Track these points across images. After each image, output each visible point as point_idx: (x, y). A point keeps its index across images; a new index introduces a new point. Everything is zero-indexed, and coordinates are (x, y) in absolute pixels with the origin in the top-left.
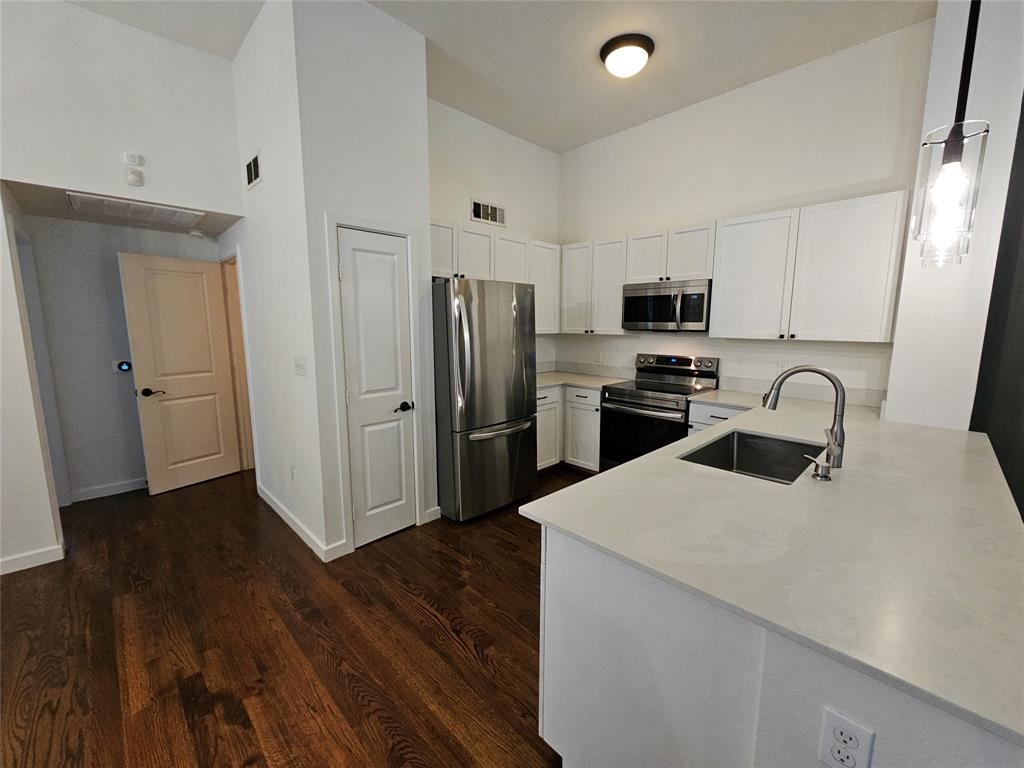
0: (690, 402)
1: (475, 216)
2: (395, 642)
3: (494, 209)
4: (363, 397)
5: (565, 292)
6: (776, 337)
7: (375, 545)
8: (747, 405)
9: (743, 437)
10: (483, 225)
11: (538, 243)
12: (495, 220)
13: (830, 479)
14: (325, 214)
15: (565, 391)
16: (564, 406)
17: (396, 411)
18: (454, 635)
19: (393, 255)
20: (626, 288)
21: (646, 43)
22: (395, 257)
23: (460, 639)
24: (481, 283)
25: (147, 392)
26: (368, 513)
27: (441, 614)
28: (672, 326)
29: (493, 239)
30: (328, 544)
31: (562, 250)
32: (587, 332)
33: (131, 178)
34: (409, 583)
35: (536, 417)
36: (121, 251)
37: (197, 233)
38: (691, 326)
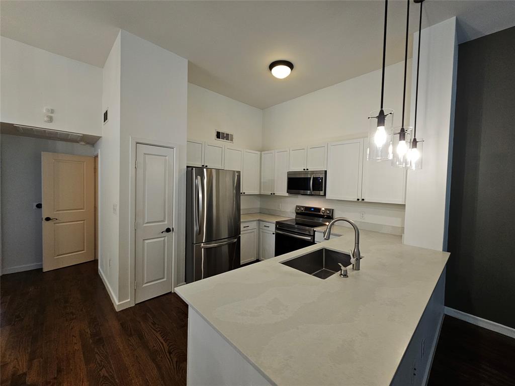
0: (315, 231)
1: (217, 138)
2: (135, 357)
3: (228, 135)
4: (145, 225)
5: (262, 174)
6: (356, 200)
7: (146, 302)
8: (340, 234)
9: (327, 251)
10: (221, 142)
11: (249, 151)
12: (228, 140)
13: (347, 277)
14: (130, 138)
15: (259, 224)
16: (259, 230)
17: (162, 233)
18: (168, 354)
19: (166, 156)
20: (289, 173)
21: (290, 65)
22: (167, 157)
23: (171, 357)
24: (218, 170)
25: (48, 219)
26: (144, 285)
27: (165, 343)
28: (309, 192)
30: (119, 302)
31: (261, 154)
32: (272, 194)
33: (46, 119)
34: (156, 324)
35: (240, 237)
36: (43, 151)
37: (83, 143)
38: (317, 192)
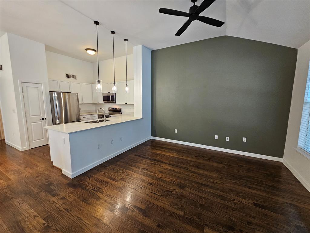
1: (67, 77)
3: (73, 76)
4: (31, 117)
6: (125, 104)
10: (69, 79)
11: (84, 84)
12: (73, 78)
14: (18, 80)
15: (92, 116)
16: (92, 119)
17: (40, 120)
19: (38, 87)
20: (103, 94)
21: (94, 50)
26: (33, 141)
28: (111, 102)
29: (70, 83)
30: (22, 147)
31: (92, 85)
32: (97, 103)
